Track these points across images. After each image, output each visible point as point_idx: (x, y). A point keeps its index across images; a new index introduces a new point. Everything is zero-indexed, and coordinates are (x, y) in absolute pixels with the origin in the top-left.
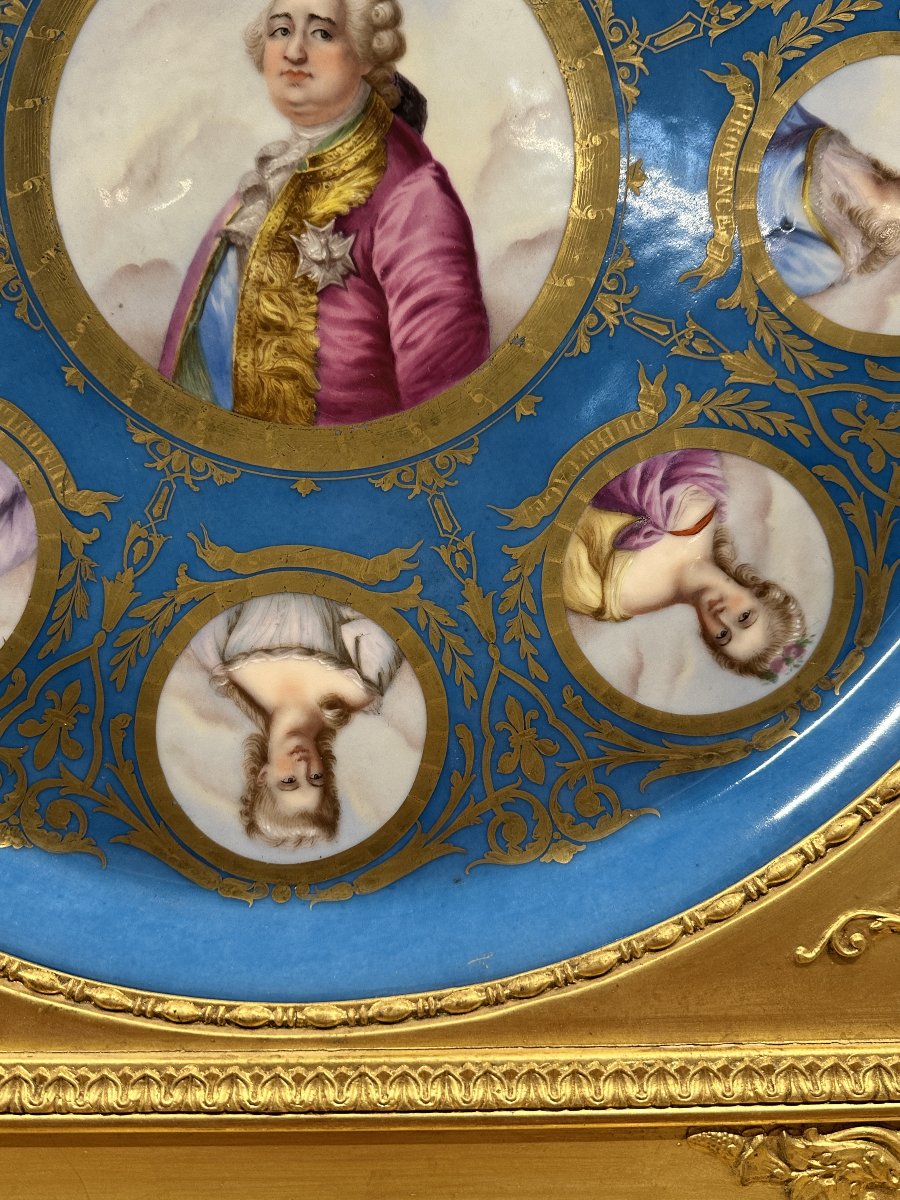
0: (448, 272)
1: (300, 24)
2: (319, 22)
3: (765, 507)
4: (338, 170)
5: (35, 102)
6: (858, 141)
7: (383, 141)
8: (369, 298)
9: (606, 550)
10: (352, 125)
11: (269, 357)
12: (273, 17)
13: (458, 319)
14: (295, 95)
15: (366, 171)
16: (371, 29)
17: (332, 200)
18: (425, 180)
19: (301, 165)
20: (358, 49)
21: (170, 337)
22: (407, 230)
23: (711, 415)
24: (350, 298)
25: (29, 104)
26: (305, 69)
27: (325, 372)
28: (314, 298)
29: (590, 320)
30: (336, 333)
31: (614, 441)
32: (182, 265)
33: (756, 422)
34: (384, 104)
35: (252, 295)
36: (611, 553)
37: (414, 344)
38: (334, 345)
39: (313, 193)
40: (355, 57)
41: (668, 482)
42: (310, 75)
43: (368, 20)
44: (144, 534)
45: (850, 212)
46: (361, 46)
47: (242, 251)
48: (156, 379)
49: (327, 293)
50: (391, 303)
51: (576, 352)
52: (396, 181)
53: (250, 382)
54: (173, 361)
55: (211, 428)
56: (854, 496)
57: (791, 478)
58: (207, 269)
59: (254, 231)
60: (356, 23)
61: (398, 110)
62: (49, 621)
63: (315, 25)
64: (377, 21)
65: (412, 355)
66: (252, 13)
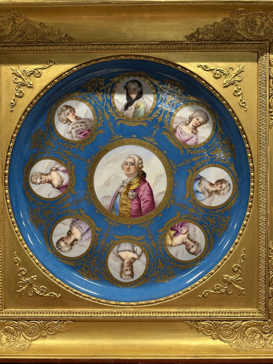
0: (149, 197)
1: (129, 164)
3: (195, 230)
4: (134, 183)
6: (207, 179)
7: (140, 179)
8: (138, 200)
9: (172, 236)
10: (136, 177)
11: (124, 209)
12: (125, 163)
13: (151, 203)
14: (128, 173)
15: (138, 183)
17: (133, 187)
18: (146, 185)
19: (129, 183)
21: (110, 206)
22: (144, 191)
23: (187, 217)
24: (135, 200)
25: (91, 174)
26: (129, 169)
27: (132, 210)
28: (130, 200)
29: (169, 203)
30: (133, 205)
31: (173, 221)
32: (112, 196)
33: (193, 218)
34: (140, 174)
35: (122, 200)
36: (173, 237)
37: (145, 207)
38: (133, 207)
39: (130, 186)
40: (136, 168)
41: (181, 227)
43: (138, 163)
44: (106, 234)
45: (206, 189)
46: (137, 166)
47: (120, 194)
48: (108, 212)
49: (132, 200)
50: (141, 201)
51: (167, 208)
52: (142, 185)
53: (121, 212)
54: (111, 209)
55: (116, 218)
56: (208, 229)
57: (199, 226)
58: (116, 197)
59: (122, 191)
60: (136, 163)
61: (142, 175)
62: (93, 247)
63: (131, 164)
65: (144, 208)
66: (122, 162)
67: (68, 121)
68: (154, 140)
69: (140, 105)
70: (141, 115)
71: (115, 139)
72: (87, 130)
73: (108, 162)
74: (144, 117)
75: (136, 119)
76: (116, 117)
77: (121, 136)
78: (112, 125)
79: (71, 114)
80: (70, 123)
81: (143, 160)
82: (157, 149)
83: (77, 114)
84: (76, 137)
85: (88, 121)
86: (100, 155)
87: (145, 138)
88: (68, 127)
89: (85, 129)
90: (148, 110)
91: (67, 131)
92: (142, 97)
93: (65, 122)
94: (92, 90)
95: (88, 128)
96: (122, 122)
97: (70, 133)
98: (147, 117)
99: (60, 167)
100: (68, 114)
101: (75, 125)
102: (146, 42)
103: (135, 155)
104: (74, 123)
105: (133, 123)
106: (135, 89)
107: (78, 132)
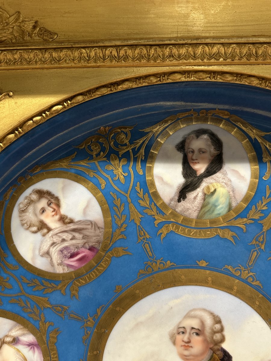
1: (188, 330)
2: (195, 330)
5: (97, 352)
12: (179, 328)
14: (186, 353)
16: (213, 332)
20: (208, 339)
25: (95, 353)
26: (190, 345)
34: (217, 357)
40: (207, 341)
42: (192, 347)
43: (212, 330)
46: (209, 338)
60: (208, 331)
61: (222, 359)
63: (193, 331)
64: (215, 330)
66: (171, 326)
67: (43, 226)
68: (251, 274)
69: (215, 190)
70: (218, 212)
71: (156, 269)
72: (86, 248)
73: (137, 325)
74: (225, 217)
75: (205, 223)
76: (156, 217)
77: (168, 262)
78: (148, 236)
79: (49, 210)
80: (48, 232)
81: (224, 323)
82: (261, 296)
83: (64, 210)
84: (60, 264)
85: (90, 227)
86: (118, 309)
87: (229, 268)
88: (42, 242)
89: (83, 246)
90: (236, 200)
91: (40, 250)
92: (222, 170)
93: (35, 229)
94: (102, 153)
95: (91, 244)
96: (171, 228)
97: (47, 256)
98: (236, 218)
99: (23, 335)
100: (43, 211)
101: (60, 237)
102: (242, 37)
103: (205, 310)
104: (56, 231)
105: (200, 232)
106: (204, 150)
107: (65, 252)
